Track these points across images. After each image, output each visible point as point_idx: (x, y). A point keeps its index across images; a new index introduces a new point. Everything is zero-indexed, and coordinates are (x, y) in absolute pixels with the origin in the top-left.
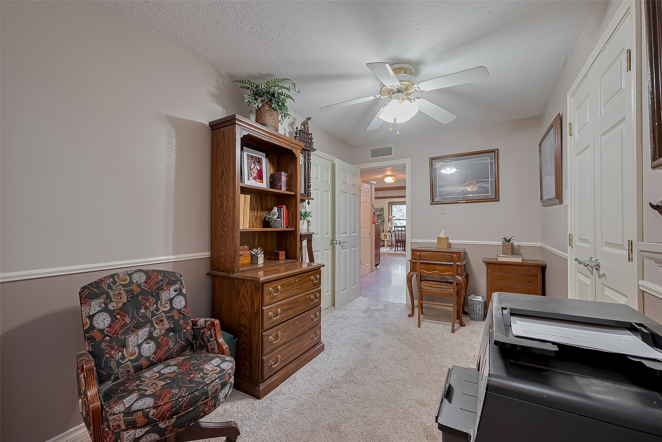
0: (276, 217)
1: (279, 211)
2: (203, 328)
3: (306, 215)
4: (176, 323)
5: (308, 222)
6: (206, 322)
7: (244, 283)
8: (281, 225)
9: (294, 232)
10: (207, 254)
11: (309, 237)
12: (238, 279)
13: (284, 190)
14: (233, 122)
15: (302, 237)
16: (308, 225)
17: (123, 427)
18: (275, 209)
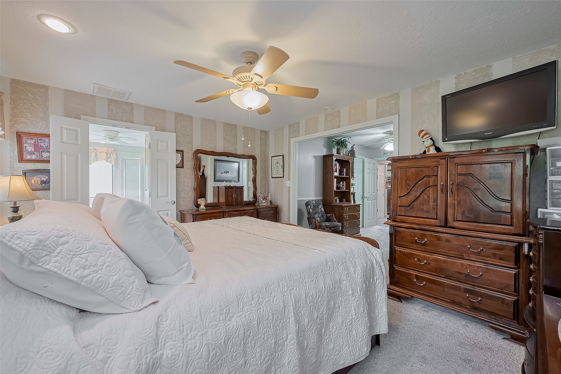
0: (342, 186)
1: (343, 183)
2: (329, 217)
3: (353, 185)
4: (323, 214)
5: (354, 187)
6: (330, 215)
7: (336, 207)
8: (344, 189)
9: (349, 191)
10: (321, 198)
11: (354, 194)
12: (334, 206)
13: (345, 176)
14: (333, 156)
15: (352, 193)
16: (353, 189)
17: (325, 228)
18: (341, 183)
